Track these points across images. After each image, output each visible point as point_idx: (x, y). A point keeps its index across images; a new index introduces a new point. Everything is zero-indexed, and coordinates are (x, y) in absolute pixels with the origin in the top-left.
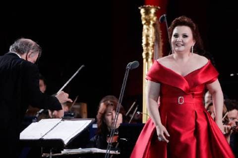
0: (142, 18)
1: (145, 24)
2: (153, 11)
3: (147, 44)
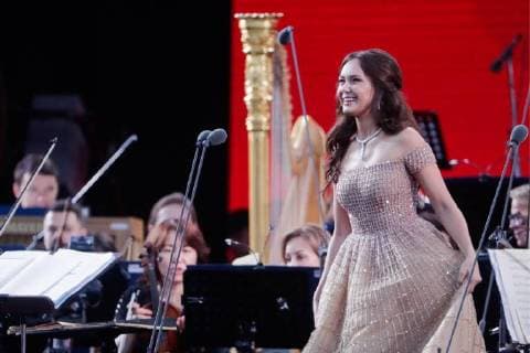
0: (243, 39)
1: (250, 53)
2: (267, 24)
3: (256, 102)
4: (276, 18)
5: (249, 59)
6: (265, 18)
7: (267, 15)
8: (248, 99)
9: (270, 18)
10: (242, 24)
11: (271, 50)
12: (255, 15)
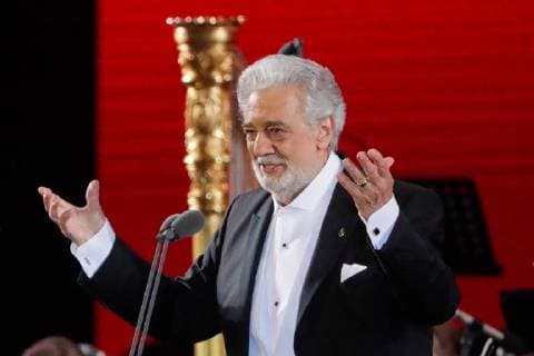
0: (181, 60)
1: (192, 84)
2: (221, 34)
3: (204, 163)
4: (236, 24)
5: (191, 93)
6: (217, 25)
7: (221, 19)
8: (190, 160)
9: (226, 25)
10: (180, 34)
11: (227, 78)
12: (201, 20)
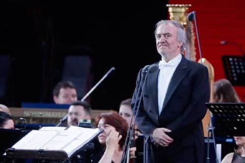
2: (183, 10)
4: (188, 7)
7: (183, 5)
9: (185, 7)
10: (170, 10)
11: (185, 24)
12: (177, 5)
